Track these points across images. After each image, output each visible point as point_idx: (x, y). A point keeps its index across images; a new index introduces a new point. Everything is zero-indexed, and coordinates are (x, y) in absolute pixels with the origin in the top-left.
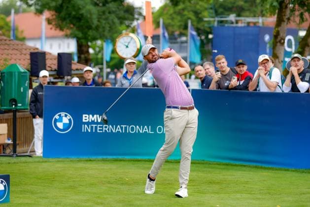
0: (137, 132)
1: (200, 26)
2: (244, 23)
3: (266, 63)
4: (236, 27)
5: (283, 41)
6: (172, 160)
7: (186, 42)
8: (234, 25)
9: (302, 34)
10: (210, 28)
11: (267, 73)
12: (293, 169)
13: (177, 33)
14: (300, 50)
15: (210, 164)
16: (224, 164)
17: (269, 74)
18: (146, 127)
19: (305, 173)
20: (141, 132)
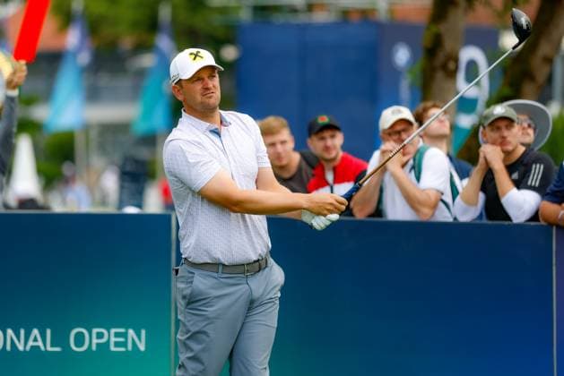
0: (8, 348)
1: (198, 22)
3: (404, 130)
5: (451, 66)
10: (228, 28)
11: (407, 163)
13: (127, 43)
14: (507, 91)
17: (413, 167)
18: (35, 332)
20: (21, 348)
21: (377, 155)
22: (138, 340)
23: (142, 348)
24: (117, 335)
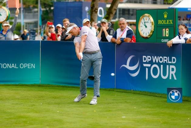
0: (8, 67)
1: (46, 2)
4: (68, 2)
5: (96, 11)
6: (29, 84)
7: (37, 12)
9: (109, 6)
10: (52, 3)
13: (31, 6)
14: (107, 16)
15: (53, 86)
16: (61, 87)
18: (13, 64)
19: (111, 91)
20: (10, 67)
22: (33, 66)
23: (34, 68)
24: (29, 65)
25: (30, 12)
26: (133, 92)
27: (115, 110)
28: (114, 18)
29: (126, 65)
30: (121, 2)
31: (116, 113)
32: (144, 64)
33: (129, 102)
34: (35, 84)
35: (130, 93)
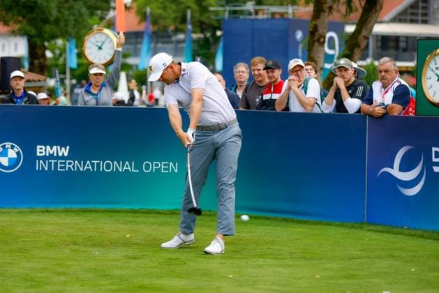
0: (115, 170)
1: (204, 18)
2: (267, 14)
3: (299, 70)
4: (256, 19)
5: (322, 40)
6: (164, 210)
7: (183, 41)
8: (253, 17)
9: (350, 29)
10: (218, 21)
11: (300, 85)
12: (338, 223)
13: (172, 28)
14: (347, 52)
17: (303, 87)
18: (127, 163)
19: (356, 228)
20: (120, 170)
21: (287, 81)
22: (174, 168)
23: (176, 171)
24: (164, 165)
25: (168, 43)
26: (407, 232)
27: (366, 275)
28: (364, 58)
29: (393, 168)
30: (379, 20)
31: (368, 282)
32: (434, 167)
33: (398, 257)
34: (177, 210)
35: (401, 234)
